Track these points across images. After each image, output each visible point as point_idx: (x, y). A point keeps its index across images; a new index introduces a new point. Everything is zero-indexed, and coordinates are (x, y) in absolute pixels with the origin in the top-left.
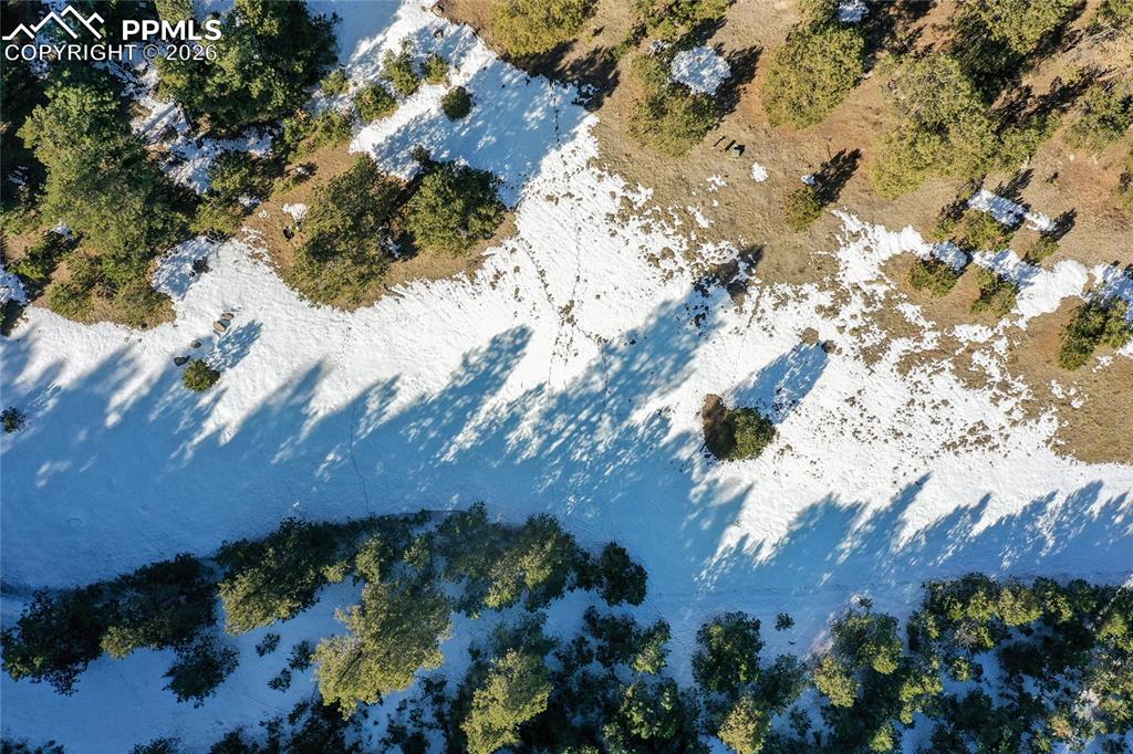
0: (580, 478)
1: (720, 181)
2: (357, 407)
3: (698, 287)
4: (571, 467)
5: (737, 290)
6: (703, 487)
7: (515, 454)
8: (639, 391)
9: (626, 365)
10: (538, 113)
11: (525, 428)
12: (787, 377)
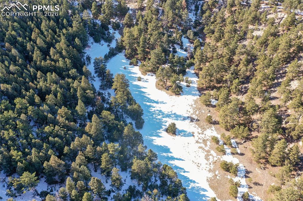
0: (151, 117)
1: (204, 112)
2: (144, 93)
3: (188, 117)
4: (152, 115)
5: (192, 121)
6: (160, 131)
7: (149, 109)
8: (168, 117)
9: (171, 114)
10: (194, 93)
11: (153, 109)
12: (185, 133)
